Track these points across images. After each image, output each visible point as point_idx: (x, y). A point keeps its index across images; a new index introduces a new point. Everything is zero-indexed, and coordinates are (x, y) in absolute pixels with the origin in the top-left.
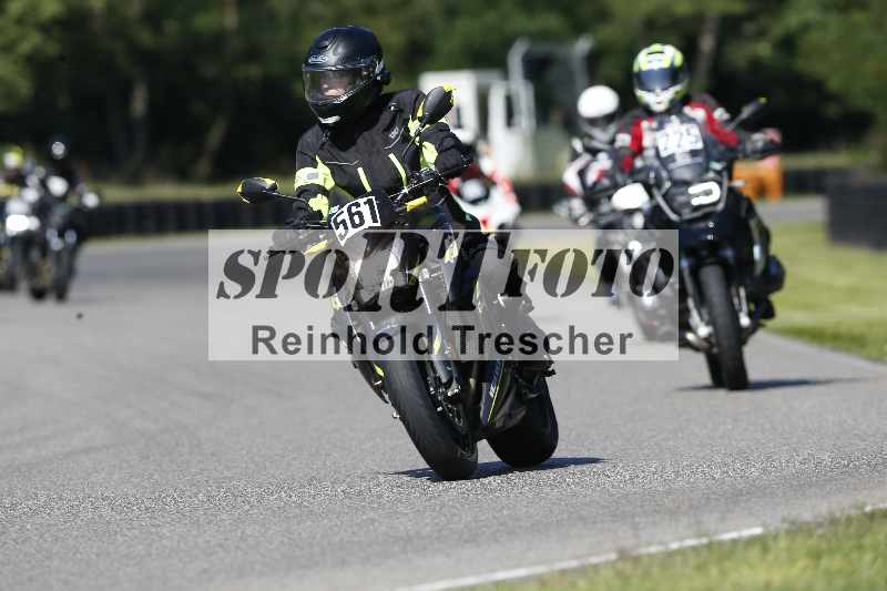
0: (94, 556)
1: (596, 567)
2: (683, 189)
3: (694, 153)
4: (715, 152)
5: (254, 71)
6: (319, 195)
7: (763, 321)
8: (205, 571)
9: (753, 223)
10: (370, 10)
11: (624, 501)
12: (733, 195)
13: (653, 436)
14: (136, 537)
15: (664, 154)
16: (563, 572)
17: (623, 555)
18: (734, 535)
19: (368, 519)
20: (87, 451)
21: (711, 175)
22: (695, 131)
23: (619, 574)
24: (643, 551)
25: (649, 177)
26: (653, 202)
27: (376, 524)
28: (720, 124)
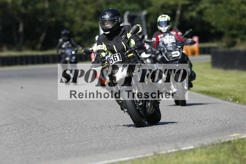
0: (8, 154)
1: (148, 157)
2: (170, 53)
3: (173, 43)
4: (178, 43)
5: (53, 19)
6: (103, 52)
8: (39, 158)
9: (188, 62)
10: (86, 3)
11: (155, 139)
12: (183, 55)
14: (20, 149)
15: (165, 43)
16: (139, 159)
17: (155, 154)
18: (185, 148)
20: (6, 125)
21: (177, 49)
22: (173, 37)
23: (154, 159)
24: (161, 153)
25: (161, 49)
26: (162, 56)
27: (87, 145)
28: (179, 36)
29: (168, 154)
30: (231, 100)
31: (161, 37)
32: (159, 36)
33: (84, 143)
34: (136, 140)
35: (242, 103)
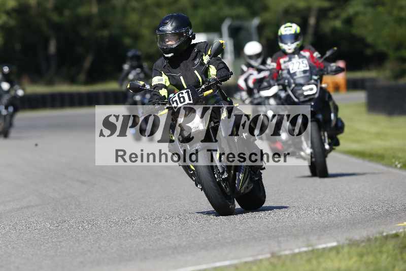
0: (30, 256)
1: (261, 261)
2: (300, 88)
3: (305, 72)
4: (314, 71)
5: (105, 33)
6: (163, 89)
7: (334, 147)
8: (82, 262)
9: (331, 104)
10: (159, 5)
11: (273, 230)
12: (323, 91)
13: (287, 201)
14: (50, 247)
15: (292, 72)
16: (246, 263)
17: (273, 255)
18: (324, 246)
19: (157, 238)
20: (28, 207)
21: (313, 81)
22: (306, 62)
23: (271, 263)
24: (283, 253)
25: (285, 82)
26: (287, 93)
27: (161, 241)
28: (316, 59)
29: (294, 255)
30: (399, 166)
31: (285, 62)
32: (282, 61)
33: (156, 238)
34: (242, 231)
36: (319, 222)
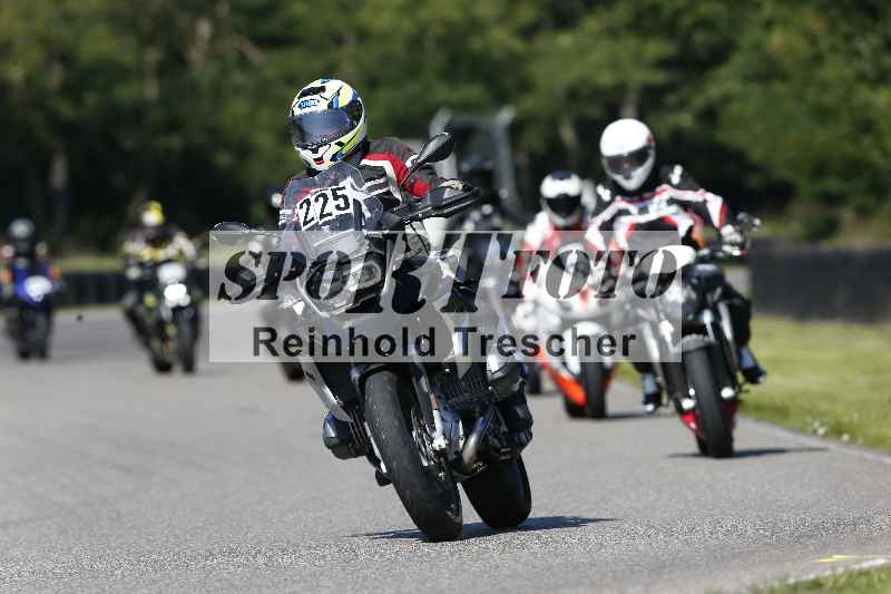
5: (175, 142)
30: (821, 431)
34: (477, 576)
35: (860, 441)
36: (646, 554)
